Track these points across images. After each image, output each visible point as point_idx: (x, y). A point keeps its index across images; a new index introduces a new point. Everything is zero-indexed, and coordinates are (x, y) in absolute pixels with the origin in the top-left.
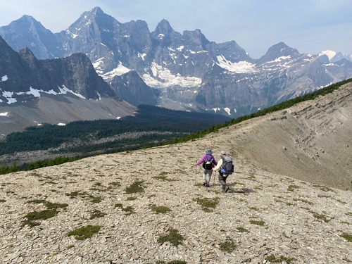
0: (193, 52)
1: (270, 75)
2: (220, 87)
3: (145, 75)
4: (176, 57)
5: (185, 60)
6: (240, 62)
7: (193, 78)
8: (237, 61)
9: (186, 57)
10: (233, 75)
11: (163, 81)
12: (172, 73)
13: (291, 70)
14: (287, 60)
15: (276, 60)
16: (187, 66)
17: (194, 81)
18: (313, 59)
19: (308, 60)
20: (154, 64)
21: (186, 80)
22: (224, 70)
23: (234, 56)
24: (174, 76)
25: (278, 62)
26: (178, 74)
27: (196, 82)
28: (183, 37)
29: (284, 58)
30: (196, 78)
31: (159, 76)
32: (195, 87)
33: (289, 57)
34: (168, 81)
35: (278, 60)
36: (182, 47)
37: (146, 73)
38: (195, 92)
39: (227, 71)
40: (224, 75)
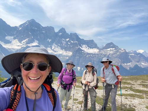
0: (72, 42)
1: (103, 55)
2: (78, 57)
3: (48, 48)
4: (65, 43)
5: (68, 44)
6: (94, 49)
7: (69, 52)
8: (92, 48)
9: (69, 43)
10: (86, 53)
11: (55, 52)
12: (61, 49)
13: (112, 54)
14: (113, 50)
15: (108, 50)
16: (68, 47)
17: (69, 53)
18: (123, 51)
19: (121, 51)
20: (54, 44)
21: (66, 52)
22: (83, 50)
23: (92, 46)
24: (61, 50)
25: (108, 51)
26: (64, 50)
27: (70, 54)
28: (70, 36)
29: (112, 49)
30: (71, 52)
31: (55, 50)
32: (68, 56)
33: (114, 49)
34: (57, 52)
35: (109, 49)
36: (68, 39)
37: (49, 47)
38: (67, 58)
39: (84, 51)
40: (82, 52)
